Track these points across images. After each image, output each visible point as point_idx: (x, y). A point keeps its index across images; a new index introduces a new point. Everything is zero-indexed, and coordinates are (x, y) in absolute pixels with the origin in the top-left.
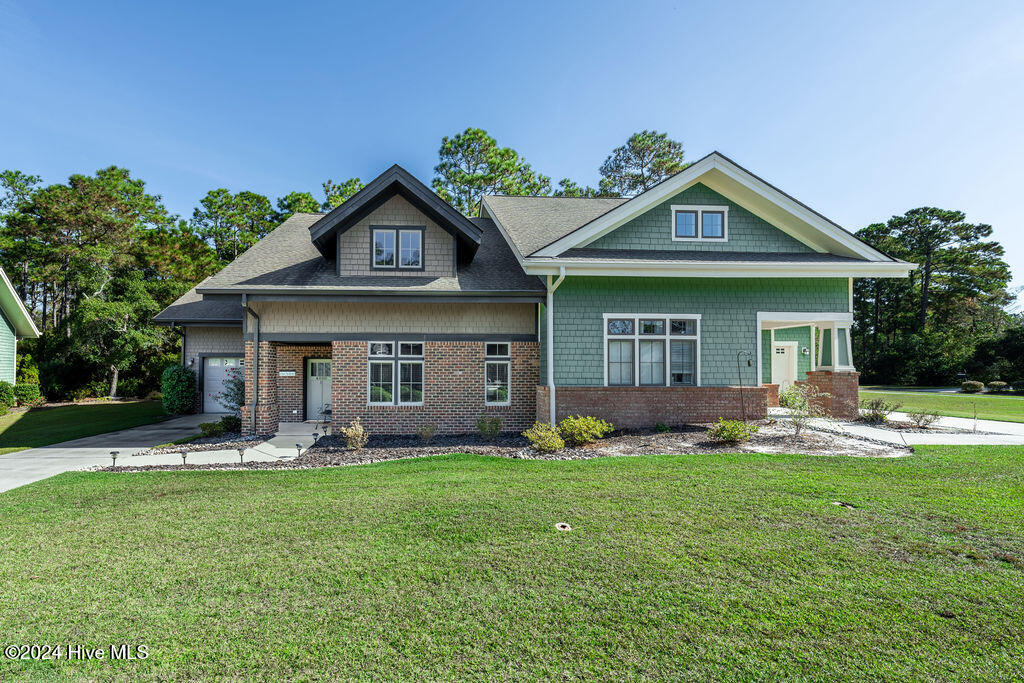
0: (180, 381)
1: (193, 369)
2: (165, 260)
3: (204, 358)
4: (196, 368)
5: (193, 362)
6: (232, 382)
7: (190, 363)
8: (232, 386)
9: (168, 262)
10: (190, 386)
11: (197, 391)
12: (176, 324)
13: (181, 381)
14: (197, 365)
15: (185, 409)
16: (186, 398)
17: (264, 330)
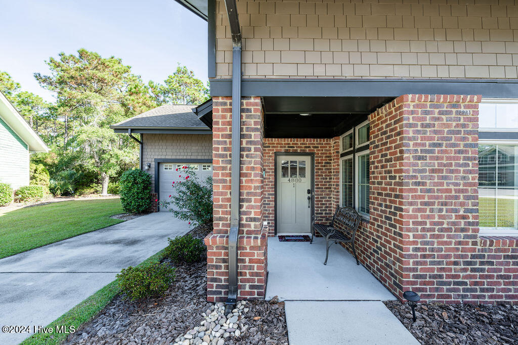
0: (135, 183)
1: (150, 173)
2: (138, 103)
3: (159, 163)
4: (152, 173)
5: (149, 166)
6: (184, 184)
7: (146, 168)
8: (184, 189)
9: (140, 104)
10: (145, 188)
11: (153, 193)
12: (132, 130)
13: (137, 184)
14: (153, 169)
15: (141, 209)
16: (142, 199)
17: (251, 72)
